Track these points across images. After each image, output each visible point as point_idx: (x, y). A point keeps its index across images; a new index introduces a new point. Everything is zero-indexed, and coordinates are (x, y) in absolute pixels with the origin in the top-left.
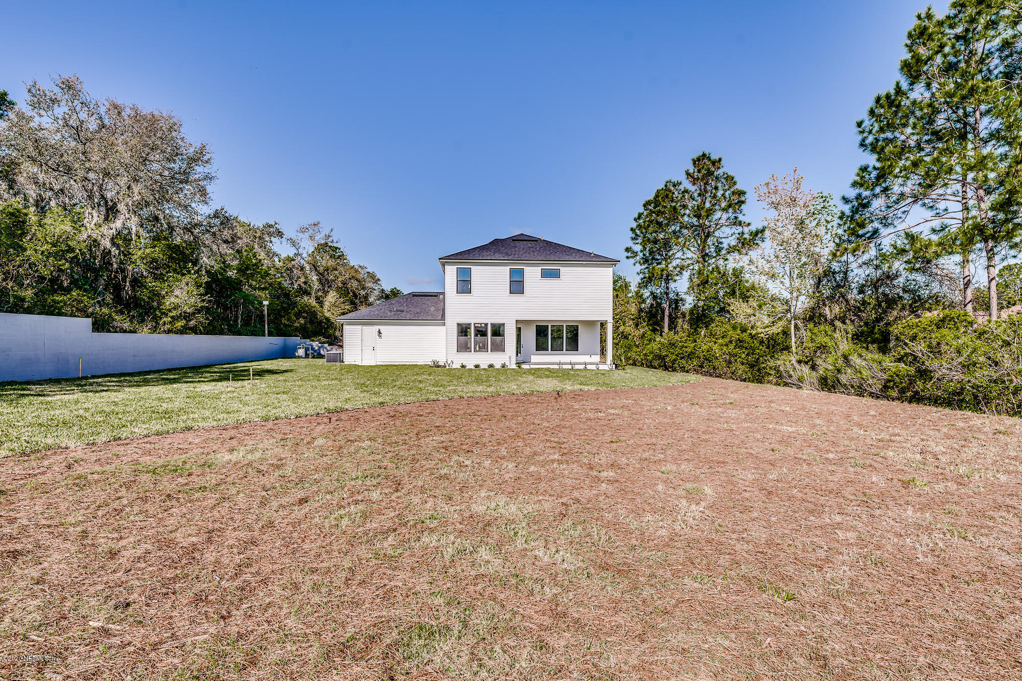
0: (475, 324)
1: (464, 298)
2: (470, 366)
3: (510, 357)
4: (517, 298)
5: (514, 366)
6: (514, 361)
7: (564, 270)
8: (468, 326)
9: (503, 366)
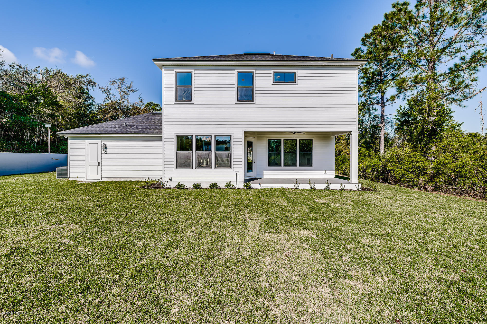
0: (196, 136)
1: (185, 106)
2: (189, 185)
3: (237, 175)
4: (246, 106)
5: (241, 185)
6: (242, 179)
7: (299, 73)
8: (188, 139)
9: (228, 186)
